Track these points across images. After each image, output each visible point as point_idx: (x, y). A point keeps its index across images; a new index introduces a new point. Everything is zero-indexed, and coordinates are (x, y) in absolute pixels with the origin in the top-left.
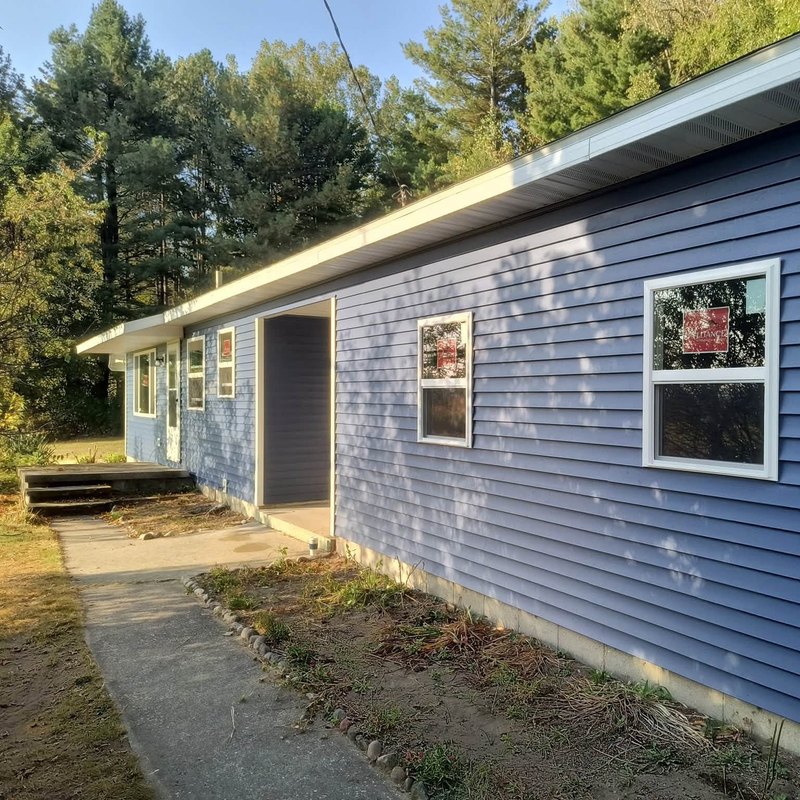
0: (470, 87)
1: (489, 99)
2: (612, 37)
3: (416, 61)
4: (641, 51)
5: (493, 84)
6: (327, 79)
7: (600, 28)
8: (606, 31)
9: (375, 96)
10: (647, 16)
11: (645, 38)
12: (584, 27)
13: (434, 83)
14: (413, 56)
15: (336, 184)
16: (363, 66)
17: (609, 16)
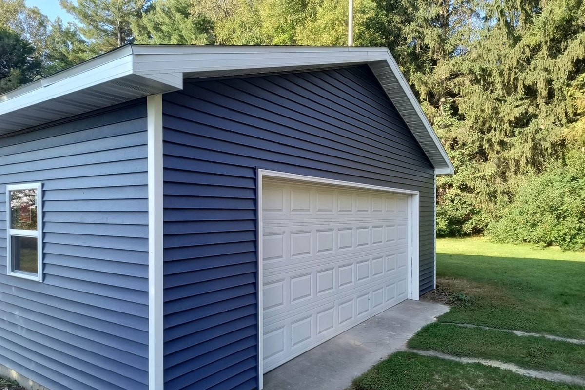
0: (105, 31)
1: (117, 39)
2: (185, 17)
3: (69, 11)
4: (202, 27)
5: (120, 31)
6: (8, 11)
7: (178, 10)
8: (182, 13)
9: (45, 27)
10: (204, 8)
11: (204, 20)
12: (167, 9)
13: (81, 25)
14: (66, 7)
15: (10, 81)
16: (36, 8)
17: (183, 5)
